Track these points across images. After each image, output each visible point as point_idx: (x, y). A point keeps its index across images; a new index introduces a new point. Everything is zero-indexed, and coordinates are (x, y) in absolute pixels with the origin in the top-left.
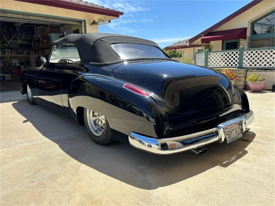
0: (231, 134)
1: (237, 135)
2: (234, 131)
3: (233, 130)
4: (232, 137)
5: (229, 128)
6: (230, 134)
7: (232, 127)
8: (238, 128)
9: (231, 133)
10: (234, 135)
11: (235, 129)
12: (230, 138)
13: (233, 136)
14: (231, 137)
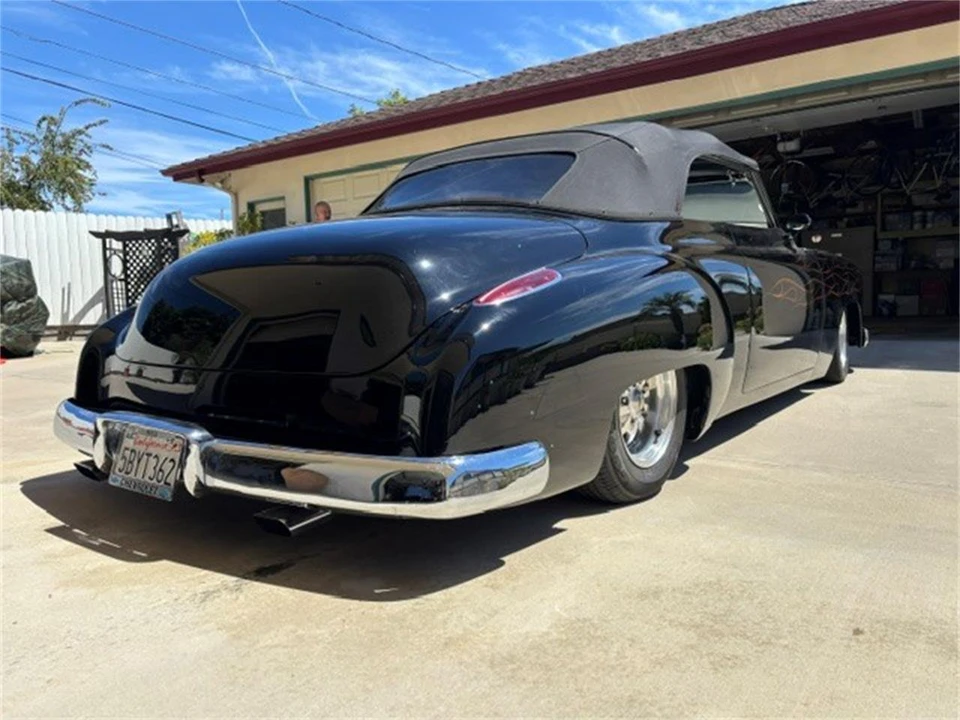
0: (135, 462)
1: (155, 481)
2: (153, 461)
3: (149, 455)
4: (132, 475)
5: (141, 442)
6: (131, 462)
7: (152, 444)
8: (172, 460)
9: (139, 461)
10: (143, 477)
11: (156, 456)
12: (123, 474)
13: (139, 476)
14: (127, 473)
